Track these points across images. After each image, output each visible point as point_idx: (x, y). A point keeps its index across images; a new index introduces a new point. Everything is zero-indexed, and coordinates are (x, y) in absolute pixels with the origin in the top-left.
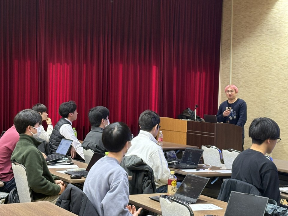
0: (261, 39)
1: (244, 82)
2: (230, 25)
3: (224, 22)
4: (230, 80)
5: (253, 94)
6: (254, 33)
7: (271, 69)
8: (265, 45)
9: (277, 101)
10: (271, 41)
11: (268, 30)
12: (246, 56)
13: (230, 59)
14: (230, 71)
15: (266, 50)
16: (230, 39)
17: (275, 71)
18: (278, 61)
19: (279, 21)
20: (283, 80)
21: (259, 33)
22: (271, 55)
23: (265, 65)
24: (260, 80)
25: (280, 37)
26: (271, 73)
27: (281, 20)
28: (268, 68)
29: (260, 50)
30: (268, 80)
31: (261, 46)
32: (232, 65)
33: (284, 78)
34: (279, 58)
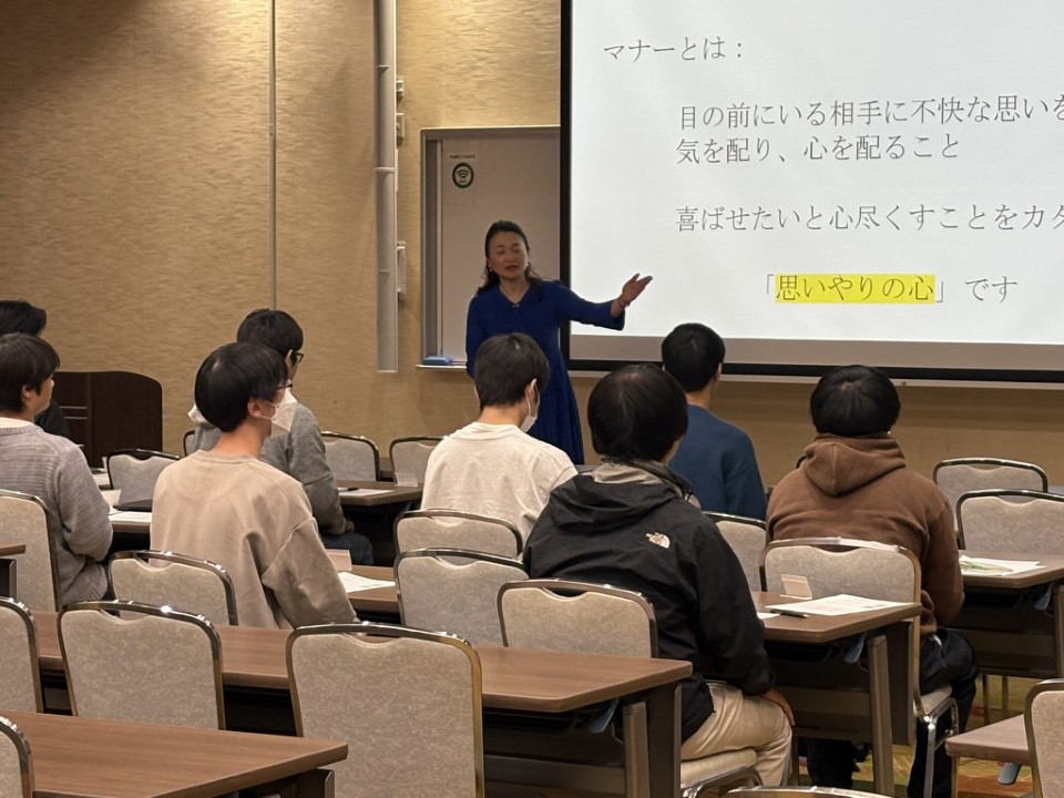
0: (115, 82)
1: (47, 227)
5: (89, 267)
6: (84, 59)
7: (163, 183)
8: (134, 102)
9: (194, 291)
10: (159, 90)
11: (147, 52)
12: (55, 138)
15: (137, 118)
17: (183, 191)
18: (190, 157)
19: (190, 28)
20: (213, 221)
21: (106, 60)
23: (136, 172)
24: (119, 221)
25: (194, 77)
26: (163, 196)
27: (195, 24)
28: (151, 182)
29: (116, 120)
30: (155, 220)
31: (120, 106)
33: (219, 214)
34: (196, 147)
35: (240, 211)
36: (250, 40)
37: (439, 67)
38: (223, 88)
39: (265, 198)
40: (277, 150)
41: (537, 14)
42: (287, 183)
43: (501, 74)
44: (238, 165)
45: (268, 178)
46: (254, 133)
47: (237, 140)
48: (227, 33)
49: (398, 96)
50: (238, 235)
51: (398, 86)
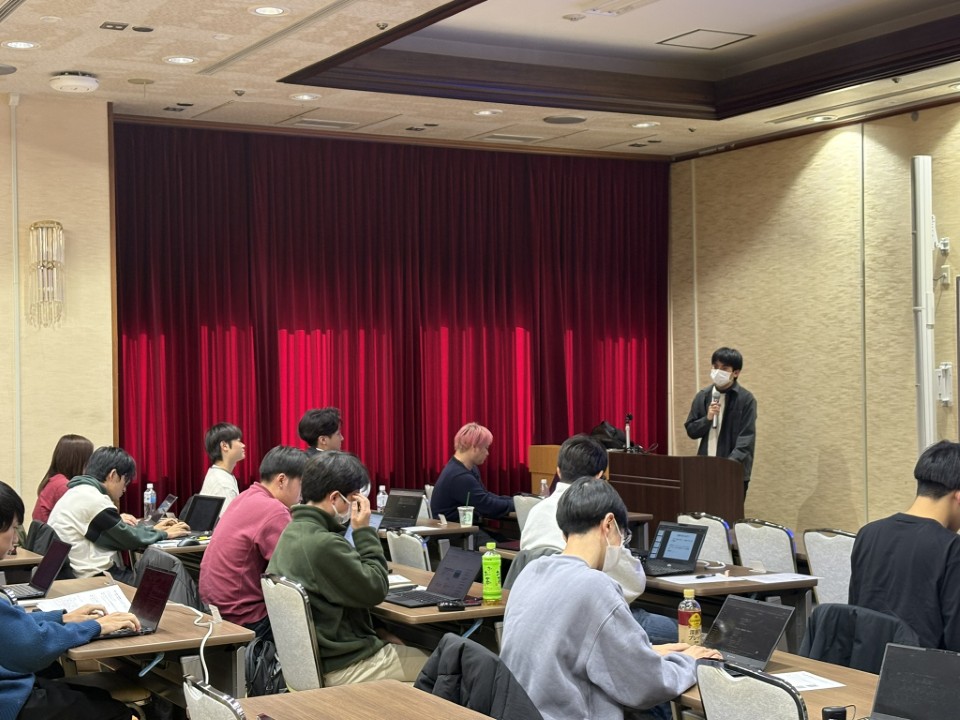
0: (768, 256)
2: (691, 226)
3: (675, 221)
4: (694, 354)
6: (750, 242)
7: (796, 325)
8: (778, 269)
9: (816, 400)
10: (793, 260)
11: (784, 235)
12: (733, 297)
13: (693, 303)
14: (694, 332)
15: (781, 280)
16: (692, 259)
17: (808, 329)
18: (812, 306)
19: (811, 215)
20: (827, 350)
21: (762, 242)
22: (795, 293)
23: (780, 317)
24: (770, 352)
25: (814, 249)
26: (797, 334)
27: (816, 212)
28: (789, 324)
29: (768, 282)
30: (792, 350)
31: (770, 273)
32: (700, 319)
33: (830, 345)
34: (816, 298)
35: (843, 342)
36: (848, 220)
38: (832, 256)
39: (859, 333)
40: (867, 298)
42: (873, 321)
44: (841, 309)
45: (860, 319)
46: (851, 286)
47: (842, 291)
48: (834, 216)
49: (945, 253)
50: (842, 360)
51: (945, 245)
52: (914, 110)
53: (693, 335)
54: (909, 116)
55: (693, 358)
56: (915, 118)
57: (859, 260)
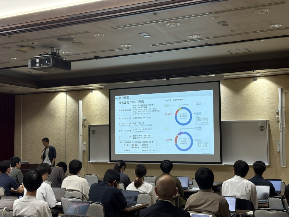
0: (42, 118)
1: (31, 141)
3: (17, 109)
4: (21, 140)
6: (37, 115)
8: (45, 122)
10: (48, 120)
11: (46, 114)
12: (32, 127)
15: (45, 124)
17: (52, 135)
18: (53, 130)
21: (40, 115)
22: (49, 127)
23: (45, 132)
25: (54, 118)
27: (54, 109)
29: (42, 124)
31: (42, 122)
32: (22, 132)
33: (57, 139)
34: (54, 128)
35: (61, 138)
36: (63, 112)
37: (91, 116)
38: (58, 119)
39: (65, 136)
40: (67, 129)
41: (106, 107)
42: (68, 134)
43: (101, 116)
44: (60, 131)
45: (65, 133)
46: (63, 126)
47: (60, 127)
48: (59, 111)
49: (85, 120)
50: (60, 142)
51: (85, 118)
52: (79, 90)
53: (21, 136)
54: (77, 91)
55: (21, 141)
56: (79, 92)
57: (65, 120)
